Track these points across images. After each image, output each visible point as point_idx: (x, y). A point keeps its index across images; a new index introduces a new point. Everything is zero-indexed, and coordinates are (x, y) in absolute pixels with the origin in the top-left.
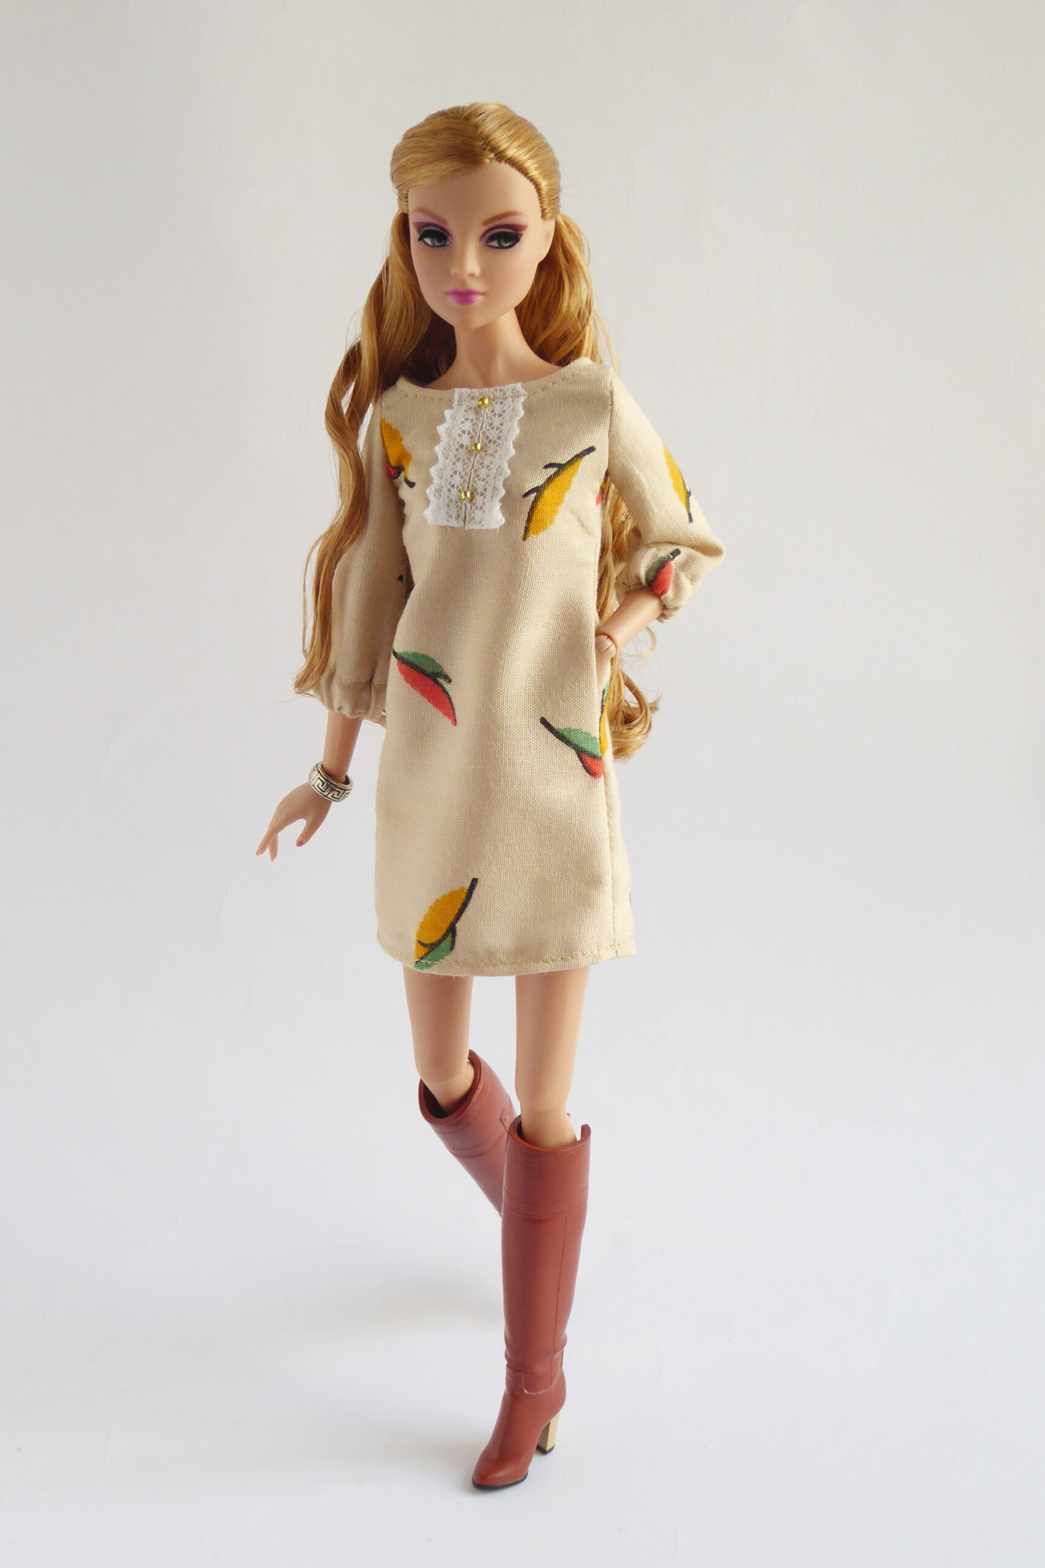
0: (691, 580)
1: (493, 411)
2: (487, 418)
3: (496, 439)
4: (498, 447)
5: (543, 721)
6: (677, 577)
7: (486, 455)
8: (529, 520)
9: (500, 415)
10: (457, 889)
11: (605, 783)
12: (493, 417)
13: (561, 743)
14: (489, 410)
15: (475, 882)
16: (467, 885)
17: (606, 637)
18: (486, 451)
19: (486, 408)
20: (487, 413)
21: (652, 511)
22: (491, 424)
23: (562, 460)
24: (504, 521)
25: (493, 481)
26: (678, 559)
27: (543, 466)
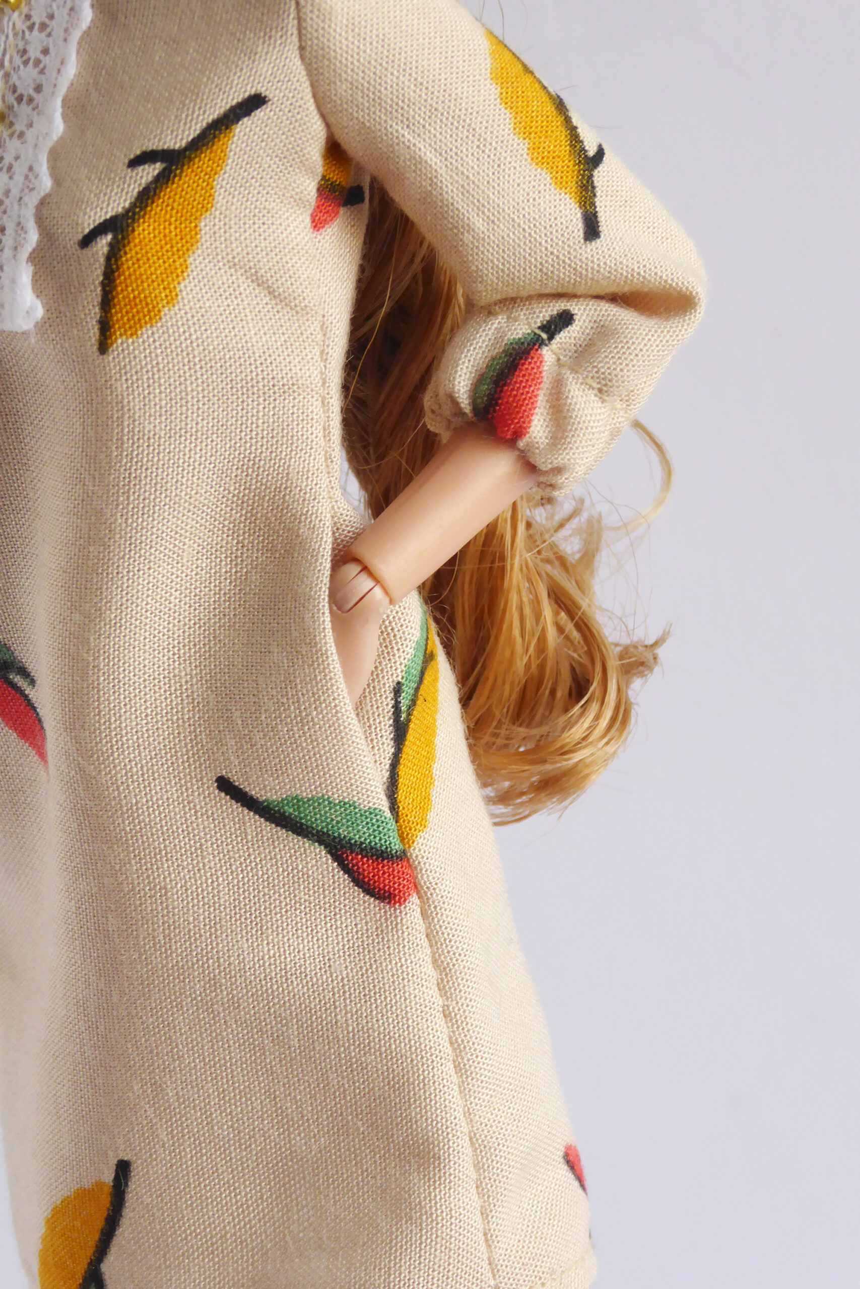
0: (600, 391)
1: (28, 17)
2: (16, 35)
3: (32, 92)
4: (35, 113)
5: (225, 785)
6: (558, 386)
7: (11, 136)
8: (107, 302)
9: (43, 26)
10: (87, 1184)
11: (424, 914)
12: (27, 33)
13: (282, 833)
14: (21, 14)
15: (123, 1169)
16: (108, 1177)
17: (359, 568)
18: (11, 124)
19: (14, 11)
20: (14, 25)
21: (470, 229)
22: (25, 51)
23: (176, 140)
24: (40, 312)
25: (16, 206)
26: (565, 337)
27: (127, 161)
